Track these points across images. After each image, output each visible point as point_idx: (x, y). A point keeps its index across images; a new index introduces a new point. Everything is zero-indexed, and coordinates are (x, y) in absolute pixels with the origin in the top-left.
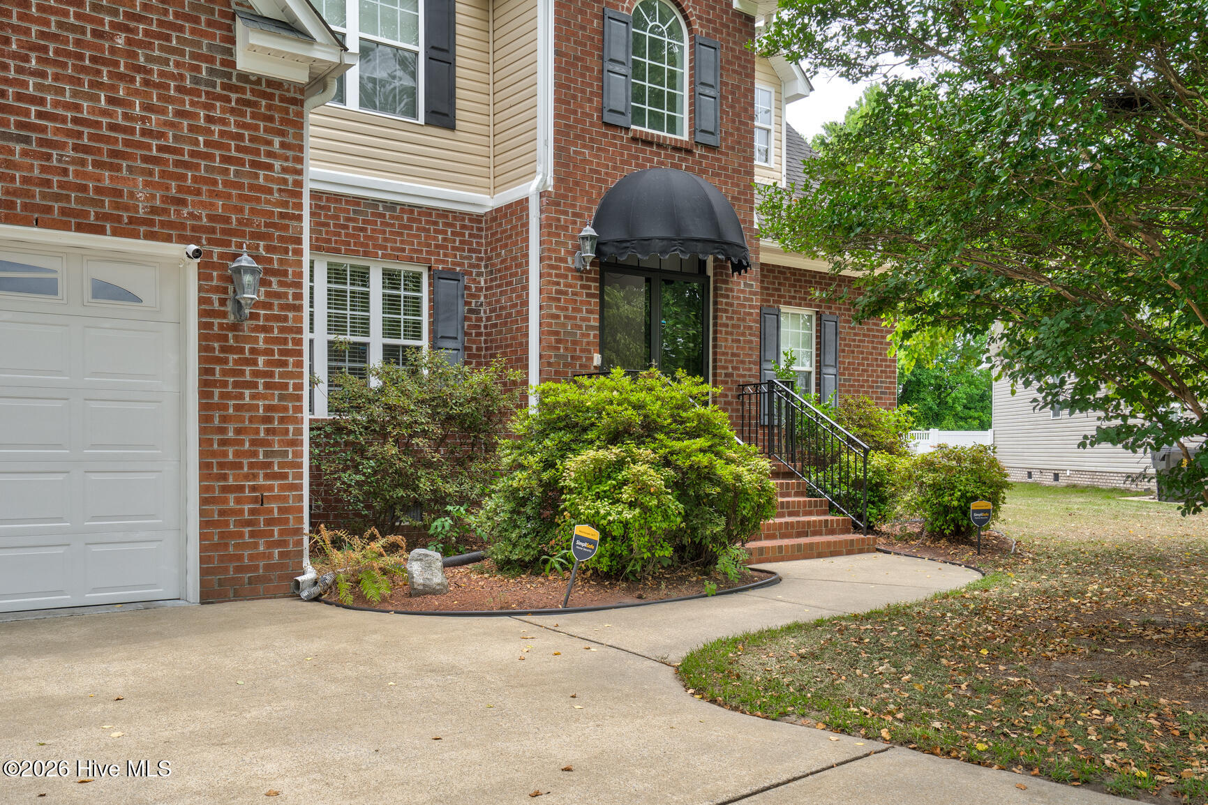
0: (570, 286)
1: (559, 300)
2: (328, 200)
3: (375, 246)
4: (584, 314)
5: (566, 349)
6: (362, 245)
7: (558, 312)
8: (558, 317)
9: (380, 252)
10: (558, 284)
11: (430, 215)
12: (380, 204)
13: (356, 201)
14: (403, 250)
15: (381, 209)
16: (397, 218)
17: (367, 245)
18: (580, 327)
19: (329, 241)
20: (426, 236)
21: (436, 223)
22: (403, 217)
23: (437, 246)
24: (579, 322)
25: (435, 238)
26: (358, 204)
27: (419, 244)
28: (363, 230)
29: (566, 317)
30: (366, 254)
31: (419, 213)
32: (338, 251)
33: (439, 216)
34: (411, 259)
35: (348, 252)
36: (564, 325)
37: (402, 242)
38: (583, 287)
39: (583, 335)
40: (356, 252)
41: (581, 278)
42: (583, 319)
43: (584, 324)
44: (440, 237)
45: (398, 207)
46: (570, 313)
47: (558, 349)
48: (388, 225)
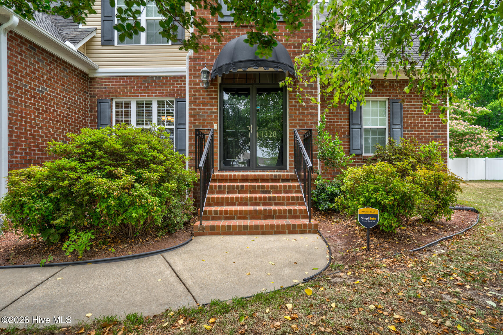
0: (201, 95)
1: (195, 102)
2: (134, 79)
3: (152, 93)
4: (209, 107)
5: (199, 123)
6: (147, 93)
7: (195, 107)
8: (195, 109)
9: (154, 95)
10: (195, 95)
11: (175, 78)
12: (154, 77)
13: (145, 77)
14: (163, 93)
15: (154, 79)
16: (161, 81)
17: (149, 93)
18: (207, 113)
19: (134, 93)
20: (173, 87)
21: (177, 81)
22: (163, 81)
23: (177, 90)
24: (206, 111)
25: (177, 87)
26: (146, 78)
27: (170, 90)
28: (147, 87)
29: (199, 109)
30: (148, 96)
31: (170, 78)
32: (138, 96)
33: (178, 78)
34: (166, 96)
35: (142, 96)
36: (198, 113)
37: (163, 90)
38: (208, 95)
39: (208, 116)
40: (145, 96)
41: (207, 91)
42: (208, 109)
43: (209, 111)
44: (179, 86)
45: (161, 77)
46: (201, 107)
47: (195, 123)
48: (157, 84)
